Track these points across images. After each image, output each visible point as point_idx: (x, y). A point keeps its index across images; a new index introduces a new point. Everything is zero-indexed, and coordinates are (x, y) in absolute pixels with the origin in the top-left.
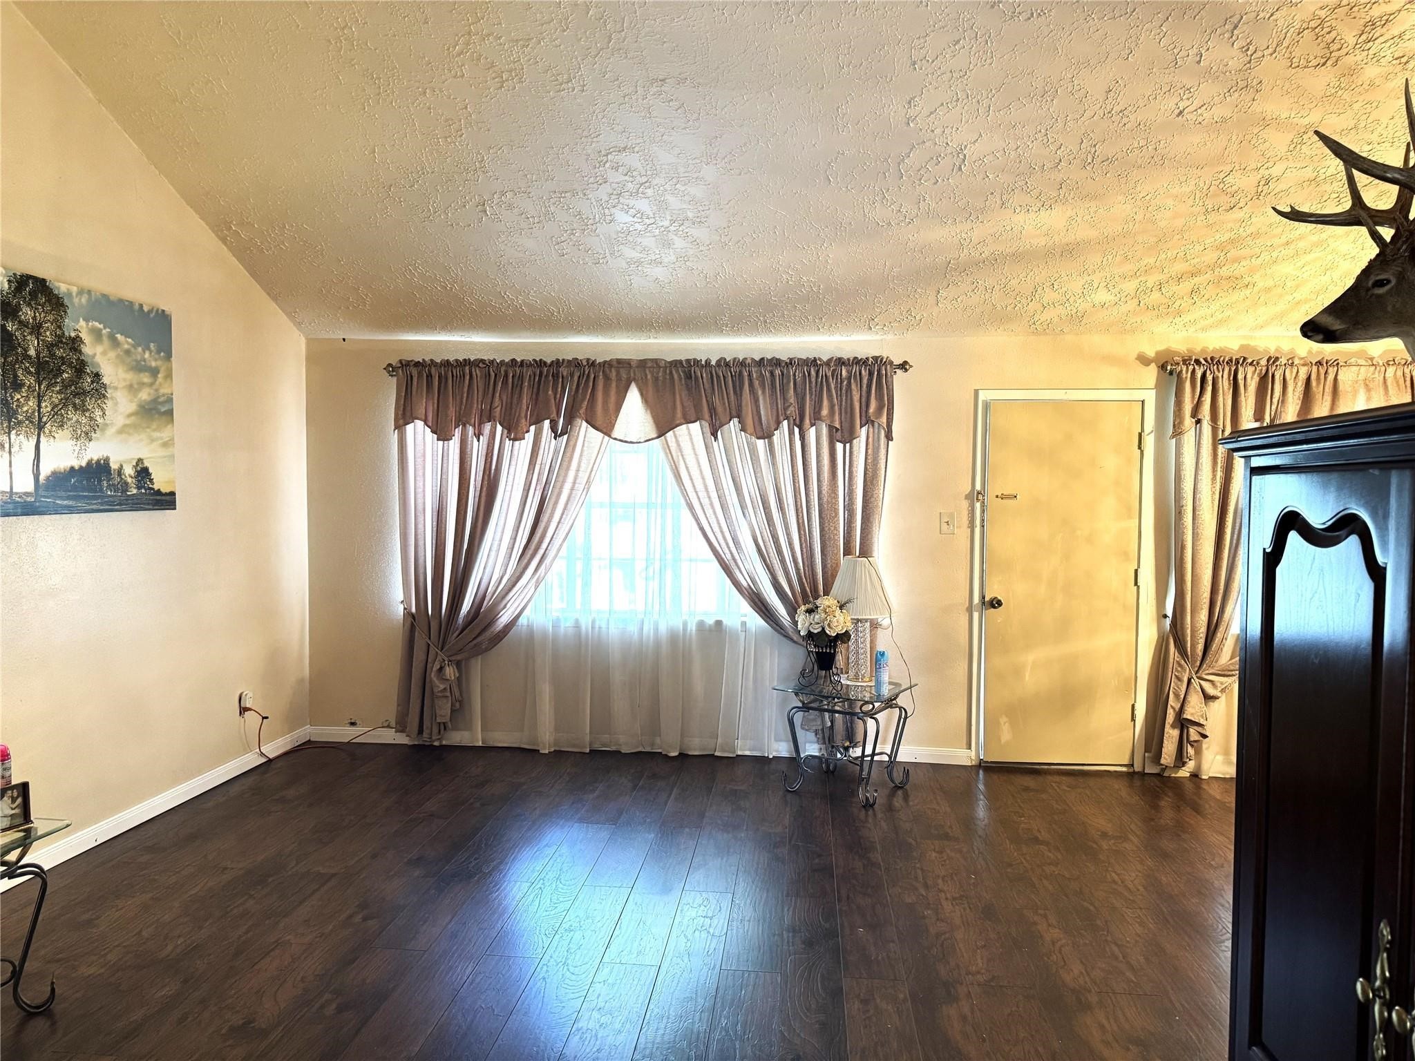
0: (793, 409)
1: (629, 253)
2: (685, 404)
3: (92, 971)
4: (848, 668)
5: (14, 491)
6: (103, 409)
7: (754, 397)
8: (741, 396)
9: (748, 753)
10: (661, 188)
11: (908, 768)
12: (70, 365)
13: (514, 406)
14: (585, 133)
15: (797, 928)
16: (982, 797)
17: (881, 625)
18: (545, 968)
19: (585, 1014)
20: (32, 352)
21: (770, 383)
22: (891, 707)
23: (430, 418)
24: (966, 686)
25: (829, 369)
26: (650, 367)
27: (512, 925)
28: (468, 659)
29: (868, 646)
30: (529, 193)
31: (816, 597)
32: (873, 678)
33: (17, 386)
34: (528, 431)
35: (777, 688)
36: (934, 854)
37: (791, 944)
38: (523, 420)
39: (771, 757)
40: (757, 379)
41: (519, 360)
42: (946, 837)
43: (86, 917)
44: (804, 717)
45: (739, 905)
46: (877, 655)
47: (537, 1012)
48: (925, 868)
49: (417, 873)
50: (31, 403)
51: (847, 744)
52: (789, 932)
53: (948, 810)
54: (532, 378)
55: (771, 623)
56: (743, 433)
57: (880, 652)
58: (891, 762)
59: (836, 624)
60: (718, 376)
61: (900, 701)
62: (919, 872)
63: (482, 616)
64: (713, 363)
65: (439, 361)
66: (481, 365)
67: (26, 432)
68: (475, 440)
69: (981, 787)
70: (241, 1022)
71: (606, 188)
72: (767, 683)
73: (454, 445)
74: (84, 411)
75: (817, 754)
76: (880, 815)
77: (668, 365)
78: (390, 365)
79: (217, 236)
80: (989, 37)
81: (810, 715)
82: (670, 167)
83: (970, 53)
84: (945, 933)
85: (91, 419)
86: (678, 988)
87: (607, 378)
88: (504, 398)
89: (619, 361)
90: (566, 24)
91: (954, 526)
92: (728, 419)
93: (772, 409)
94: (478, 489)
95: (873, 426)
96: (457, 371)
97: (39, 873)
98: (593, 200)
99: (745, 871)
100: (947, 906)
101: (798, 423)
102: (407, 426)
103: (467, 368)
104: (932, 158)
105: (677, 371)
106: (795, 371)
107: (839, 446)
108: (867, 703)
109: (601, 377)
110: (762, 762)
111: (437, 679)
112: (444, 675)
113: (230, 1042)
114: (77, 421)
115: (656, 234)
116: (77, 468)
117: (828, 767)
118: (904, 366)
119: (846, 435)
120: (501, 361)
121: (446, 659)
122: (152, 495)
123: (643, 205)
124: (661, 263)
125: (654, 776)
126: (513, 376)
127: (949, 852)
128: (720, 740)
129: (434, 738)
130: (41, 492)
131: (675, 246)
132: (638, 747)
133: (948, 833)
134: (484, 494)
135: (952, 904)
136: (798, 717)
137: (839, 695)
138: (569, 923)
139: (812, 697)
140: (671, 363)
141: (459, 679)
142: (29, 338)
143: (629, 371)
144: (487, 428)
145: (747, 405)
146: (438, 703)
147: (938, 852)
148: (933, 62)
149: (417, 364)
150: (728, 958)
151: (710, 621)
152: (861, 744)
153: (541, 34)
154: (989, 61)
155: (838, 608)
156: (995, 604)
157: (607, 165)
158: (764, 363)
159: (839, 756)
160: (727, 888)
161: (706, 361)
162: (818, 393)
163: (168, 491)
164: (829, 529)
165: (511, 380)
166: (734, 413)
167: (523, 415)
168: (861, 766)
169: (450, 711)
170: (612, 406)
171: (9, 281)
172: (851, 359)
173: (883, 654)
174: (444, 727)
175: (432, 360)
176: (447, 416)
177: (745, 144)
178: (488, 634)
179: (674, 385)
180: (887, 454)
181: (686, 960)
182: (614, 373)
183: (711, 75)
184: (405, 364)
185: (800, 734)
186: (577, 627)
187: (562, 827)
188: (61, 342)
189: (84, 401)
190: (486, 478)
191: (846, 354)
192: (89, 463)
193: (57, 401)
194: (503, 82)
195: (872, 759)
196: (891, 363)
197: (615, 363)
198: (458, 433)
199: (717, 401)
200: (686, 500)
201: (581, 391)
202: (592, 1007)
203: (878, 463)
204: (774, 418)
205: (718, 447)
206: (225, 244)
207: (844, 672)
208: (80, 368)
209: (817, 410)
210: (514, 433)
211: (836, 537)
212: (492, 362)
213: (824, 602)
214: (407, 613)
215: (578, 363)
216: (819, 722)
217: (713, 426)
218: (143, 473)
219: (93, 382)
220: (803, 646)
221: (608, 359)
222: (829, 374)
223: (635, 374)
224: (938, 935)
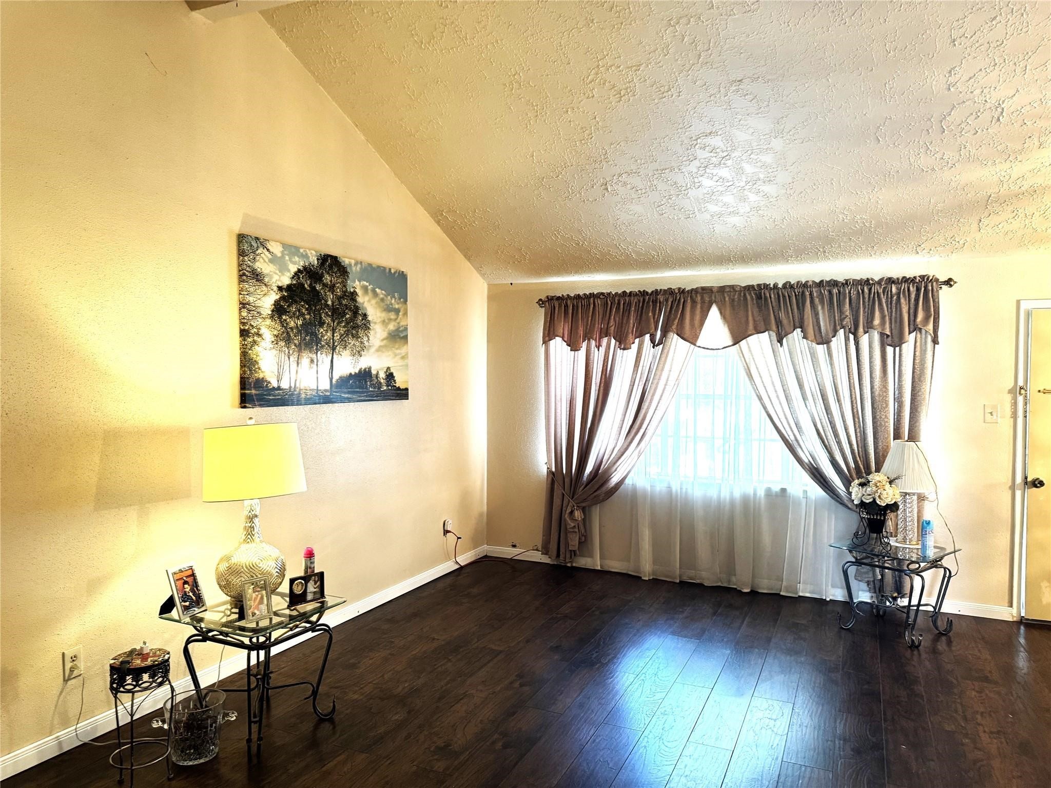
0: (849, 320)
1: (712, 208)
2: (757, 319)
3: (356, 696)
4: (896, 533)
5: (319, 388)
6: (368, 337)
7: (815, 311)
8: (804, 311)
9: (808, 595)
10: (739, 159)
11: (952, 619)
12: (350, 310)
13: (624, 325)
14: (681, 126)
15: (848, 737)
16: (1022, 649)
17: (927, 498)
18: (646, 739)
19: (675, 779)
20: (330, 303)
21: (828, 300)
22: (936, 567)
23: (566, 336)
24: (1008, 554)
25: (880, 287)
26: (728, 292)
27: (622, 705)
28: (590, 506)
29: (916, 515)
30: (639, 173)
31: (869, 472)
32: (920, 542)
33: (322, 324)
34: (633, 343)
35: (833, 545)
36: (974, 693)
37: (842, 750)
38: (631, 335)
39: (828, 599)
40: (817, 297)
41: (628, 291)
42: (986, 679)
43: (352, 661)
44: (857, 570)
45: (798, 713)
46: (923, 522)
47: (640, 771)
48: (964, 703)
49: (556, 657)
50: (328, 334)
51: (895, 595)
52: (840, 739)
53: (989, 657)
54: (637, 304)
55: (828, 492)
56: (805, 340)
57: (926, 521)
58: (936, 613)
59: (886, 496)
60: (784, 296)
61: (945, 562)
62: (959, 707)
63: (600, 476)
64: (780, 286)
65: (573, 295)
66: (601, 297)
67: (326, 352)
68: (596, 349)
69: (1022, 641)
70: (443, 745)
71: (696, 163)
72: (825, 540)
73: (582, 353)
74: (358, 338)
75: (869, 601)
76: (924, 656)
77: (742, 289)
78: (540, 300)
79: (435, 221)
80: (1025, 10)
81: (863, 568)
82: (746, 143)
83: (1006, 25)
84: (982, 760)
85: (362, 343)
86: (748, 770)
87: (694, 302)
88: (617, 319)
89: (703, 289)
90: (667, 50)
91: (997, 416)
92: (792, 329)
93: (830, 321)
94: (598, 385)
95: (921, 332)
96: (585, 302)
97: (328, 630)
98: (686, 173)
99: (804, 687)
100: (985, 738)
101: (853, 330)
102: (551, 342)
103: (592, 299)
104: (972, 114)
105: (750, 294)
106: (851, 290)
107: (890, 350)
108: (913, 562)
109: (689, 301)
110: (820, 603)
111: (570, 519)
112: (574, 516)
113: (436, 757)
114: (354, 345)
115: (734, 192)
116: (353, 374)
117: (878, 611)
118: (949, 282)
119: (896, 340)
120: (616, 293)
121: (575, 505)
122: (395, 390)
123: (724, 172)
124: (738, 213)
125: (730, 606)
126: (624, 304)
127: (988, 692)
128: (784, 583)
129: (567, 561)
130: (334, 389)
131: (749, 200)
132: (718, 582)
133: (988, 677)
134: (602, 388)
135: (990, 737)
136: (852, 570)
137: (888, 555)
138: (664, 709)
139: (864, 554)
140: (745, 287)
141: (584, 520)
142: (328, 294)
143: (711, 296)
144: (605, 341)
145: (808, 318)
146: (570, 536)
147: (977, 692)
148: (972, 37)
149: (558, 298)
150: (788, 754)
151: (776, 488)
152: (908, 595)
153: (649, 60)
154: (1024, 30)
155: (888, 483)
156: (1038, 483)
157: (697, 147)
158: (823, 284)
159: (888, 604)
160: (788, 699)
161: (774, 285)
162: (870, 306)
163: (404, 388)
164: (881, 417)
165: (622, 306)
166: (797, 324)
167: (630, 331)
168: (908, 613)
169: (577, 544)
170: (697, 322)
171: (318, 259)
172: (901, 278)
173: (928, 523)
174: (574, 553)
175: (568, 295)
176: (577, 333)
177: (806, 120)
178: (604, 489)
179: (747, 305)
180: (934, 356)
181: (754, 749)
182: (699, 298)
183: (778, 72)
184: (550, 299)
185: (854, 583)
186: (669, 487)
187: (659, 637)
188: (346, 295)
189: (357, 332)
190: (603, 377)
191: (896, 274)
192: (360, 371)
193: (343, 332)
194: (622, 97)
195: (918, 608)
196: (937, 280)
197: (700, 290)
198: (584, 345)
199: (782, 315)
200: (756, 393)
201: (673, 312)
202: (681, 774)
203: (925, 363)
204: (832, 327)
205: (783, 351)
206: (439, 225)
207: (893, 535)
208: (356, 311)
209: (869, 320)
210: (623, 344)
211: (887, 424)
212: (609, 294)
213: (875, 477)
214: (550, 472)
215: (672, 292)
216: (871, 575)
217: (779, 335)
218: (390, 376)
219: (363, 320)
220: (856, 512)
221: (694, 287)
222: (881, 291)
223: (715, 297)
224: (975, 762)
